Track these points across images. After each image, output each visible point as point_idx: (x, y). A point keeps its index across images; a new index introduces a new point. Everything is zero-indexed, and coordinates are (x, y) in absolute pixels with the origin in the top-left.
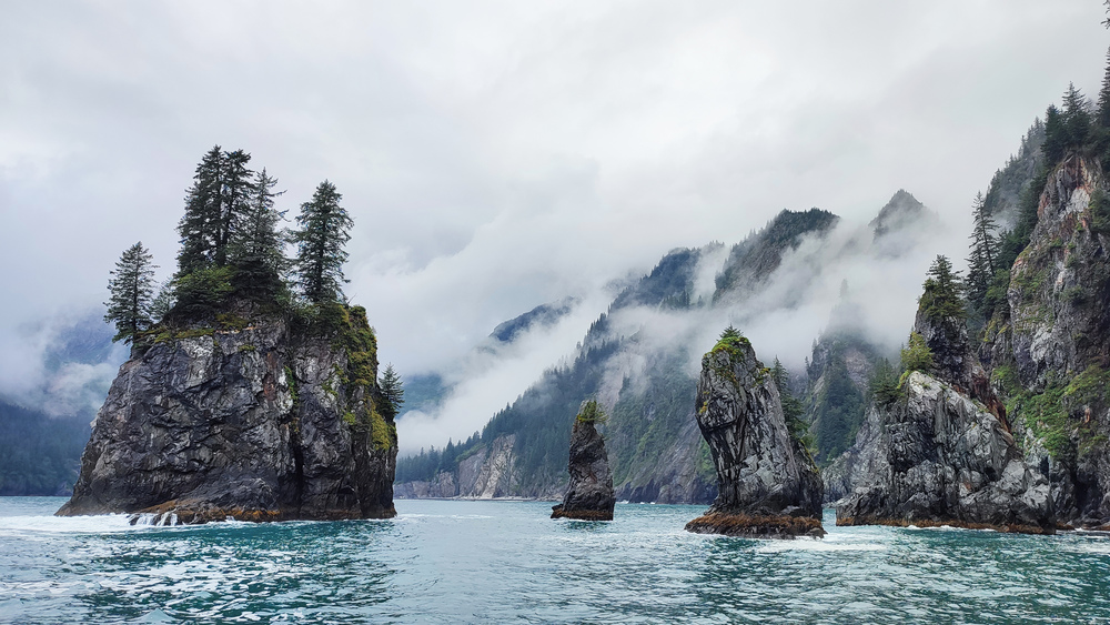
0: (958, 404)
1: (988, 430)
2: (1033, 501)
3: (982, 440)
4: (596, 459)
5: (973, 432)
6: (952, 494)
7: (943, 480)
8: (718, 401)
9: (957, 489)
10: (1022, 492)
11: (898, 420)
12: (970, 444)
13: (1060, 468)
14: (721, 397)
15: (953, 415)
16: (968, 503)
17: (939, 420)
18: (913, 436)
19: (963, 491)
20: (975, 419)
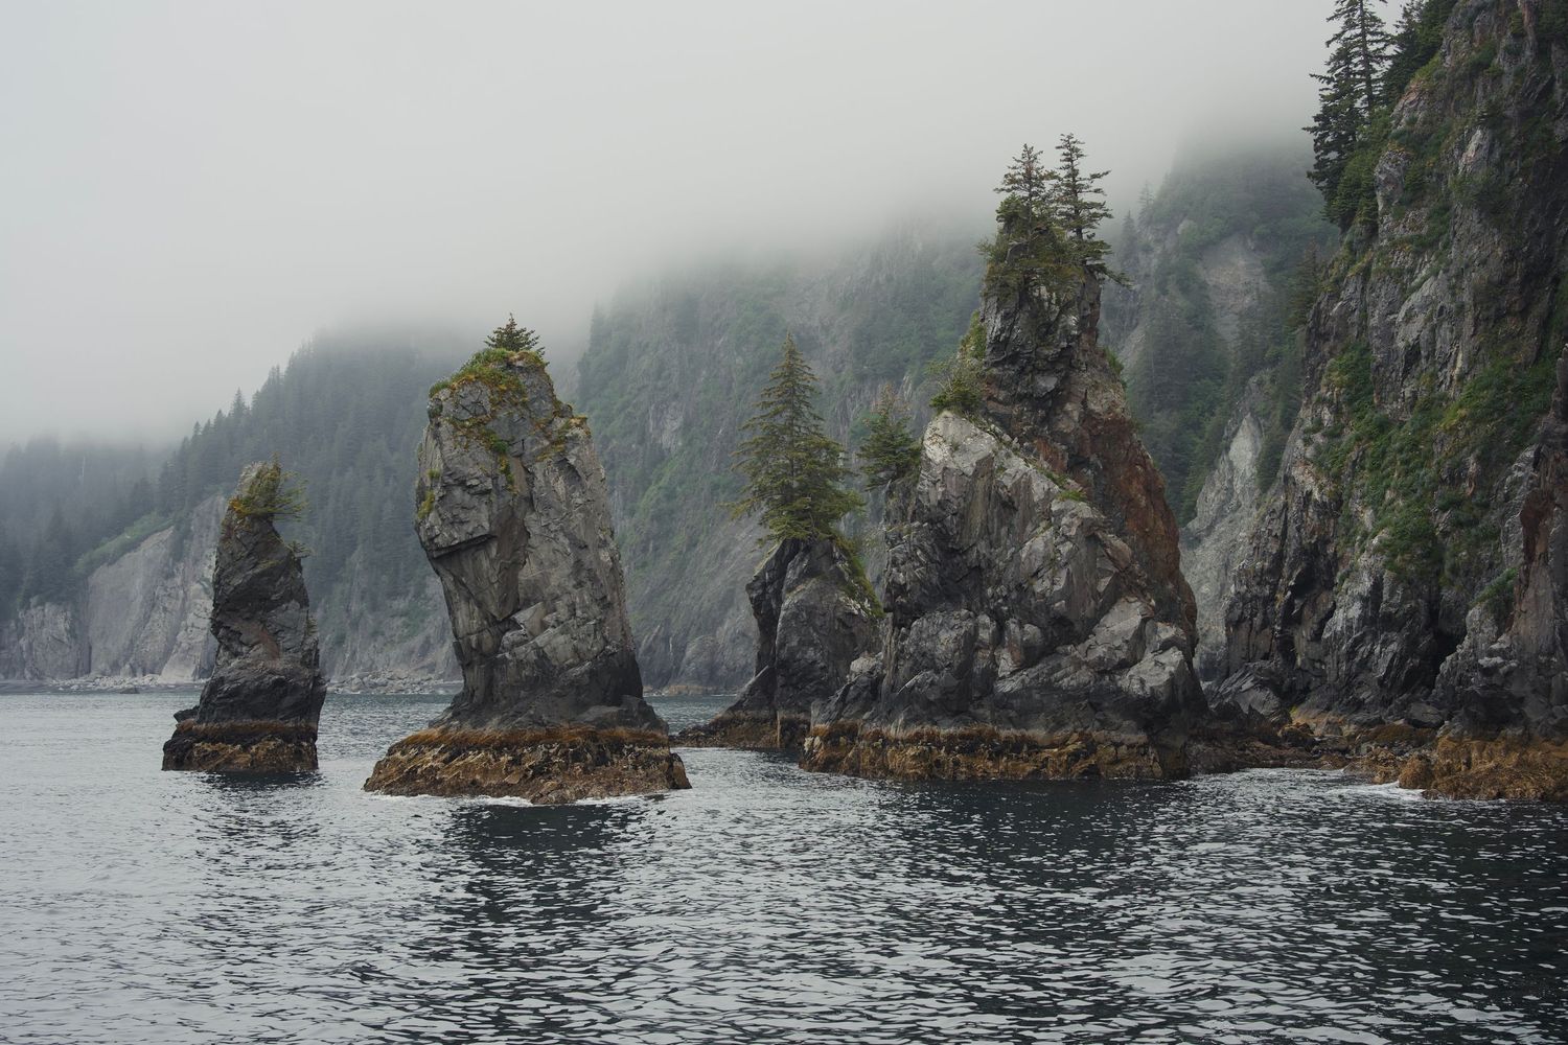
0: (1016, 485)
1: (1068, 538)
2: (1142, 682)
3: (1051, 562)
4: (276, 605)
5: (1038, 543)
6: (985, 671)
7: (970, 643)
8: (458, 492)
9: (994, 660)
10: (1124, 665)
11: (904, 520)
12: (1025, 568)
13: (1405, 599)
14: (462, 483)
15: (1009, 507)
16: (1008, 689)
17: (977, 518)
18: (924, 551)
19: (1006, 663)
20: (1048, 515)
